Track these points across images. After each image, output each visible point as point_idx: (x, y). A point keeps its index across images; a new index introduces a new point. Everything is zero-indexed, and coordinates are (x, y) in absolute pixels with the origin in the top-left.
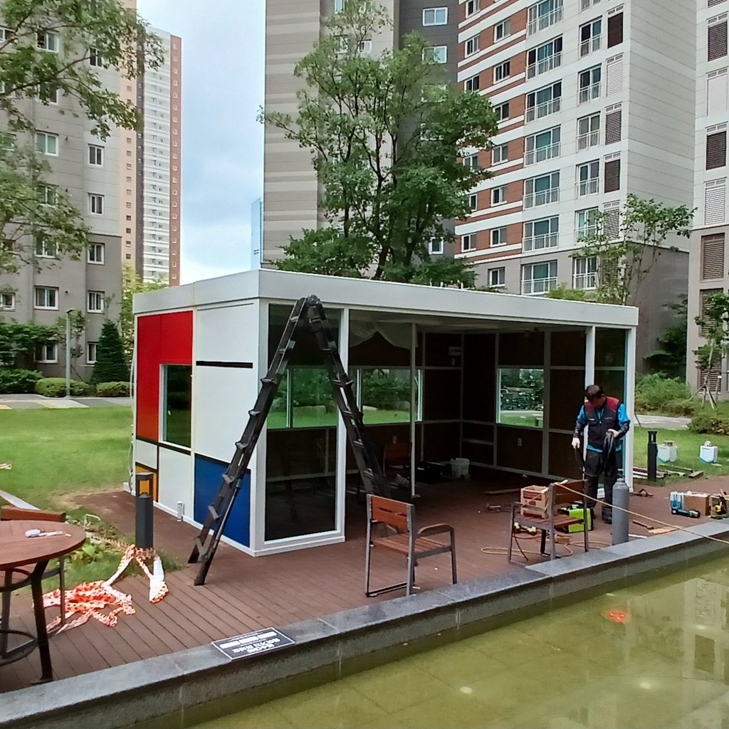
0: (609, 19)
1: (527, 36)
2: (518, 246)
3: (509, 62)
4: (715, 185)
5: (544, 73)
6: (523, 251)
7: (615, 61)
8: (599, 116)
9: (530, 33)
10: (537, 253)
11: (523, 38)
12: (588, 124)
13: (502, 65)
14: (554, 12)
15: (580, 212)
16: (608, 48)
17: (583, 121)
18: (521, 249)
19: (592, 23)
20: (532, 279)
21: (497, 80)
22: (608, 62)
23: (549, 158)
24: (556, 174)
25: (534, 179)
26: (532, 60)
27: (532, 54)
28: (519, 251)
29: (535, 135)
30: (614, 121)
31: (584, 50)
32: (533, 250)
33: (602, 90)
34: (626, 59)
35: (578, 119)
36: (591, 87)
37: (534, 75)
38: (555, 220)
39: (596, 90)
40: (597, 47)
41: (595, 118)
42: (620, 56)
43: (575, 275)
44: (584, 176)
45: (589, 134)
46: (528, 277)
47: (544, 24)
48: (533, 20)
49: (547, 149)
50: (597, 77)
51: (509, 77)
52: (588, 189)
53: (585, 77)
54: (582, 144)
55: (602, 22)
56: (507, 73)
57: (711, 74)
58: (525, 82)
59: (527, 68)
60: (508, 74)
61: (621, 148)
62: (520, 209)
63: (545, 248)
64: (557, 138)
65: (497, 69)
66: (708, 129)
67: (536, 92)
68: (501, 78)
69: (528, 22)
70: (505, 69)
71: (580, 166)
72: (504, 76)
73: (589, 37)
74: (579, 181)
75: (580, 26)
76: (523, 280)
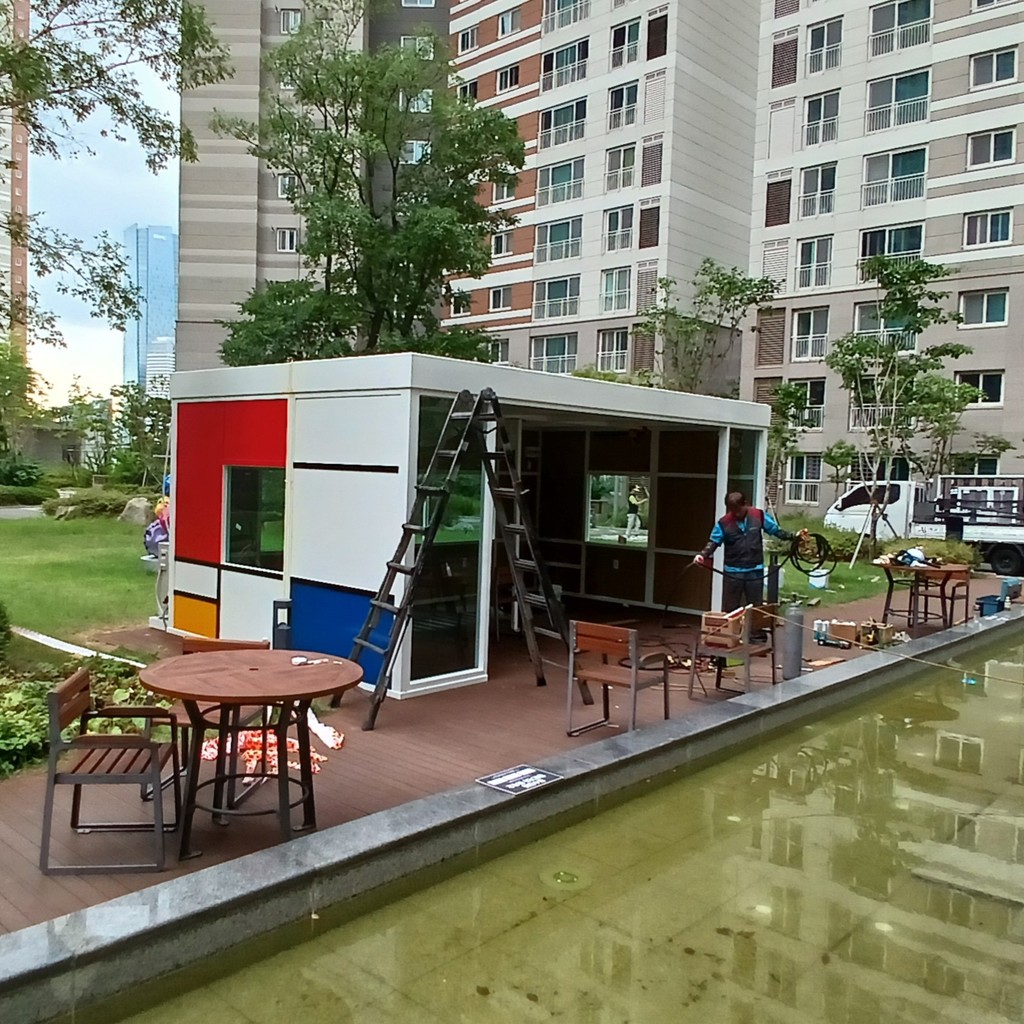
0: (650, 22)
1: (543, 34)
2: (527, 312)
3: (517, 67)
4: (776, 247)
5: (564, 86)
6: (533, 319)
7: (656, 77)
8: (634, 148)
9: (546, 32)
10: (550, 323)
11: (537, 36)
12: (620, 157)
13: (509, 70)
14: (578, 6)
15: (608, 272)
16: (648, 59)
17: (613, 153)
18: (531, 316)
19: (627, 25)
20: (545, 357)
21: (501, 89)
22: (647, 78)
23: (569, 198)
24: (578, 220)
25: (549, 225)
26: (548, 67)
27: (549, 59)
28: (528, 319)
29: (551, 167)
30: (653, 155)
31: (617, 61)
32: (546, 318)
33: (639, 116)
34: (670, 76)
35: (607, 150)
36: (624, 109)
37: (551, 88)
38: (576, 280)
39: (631, 113)
40: (633, 57)
41: (630, 150)
42: (662, 72)
43: (600, 353)
44: (613, 225)
45: (621, 171)
46: (539, 353)
47: (564, 21)
48: (550, 14)
49: (566, 186)
50: (632, 98)
51: (517, 86)
52: (618, 243)
53: (617, 96)
54: (612, 183)
55: (640, 25)
56: (515, 81)
57: (775, 105)
58: (538, 95)
59: (542, 77)
60: (516, 83)
61: (662, 192)
62: (529, 263)
63: (562, 317)
64: (580, 173)
65: (501, 74)
66: (770, 175)
67: (553, 110)
68: (506, 87)
69: (544, 16)
70: (512, 75)
71: (609, 212)
72: (511, 85)
73: (624, 43)
74: (608, 232)
75: (612, 28)
76: (533, 358)
